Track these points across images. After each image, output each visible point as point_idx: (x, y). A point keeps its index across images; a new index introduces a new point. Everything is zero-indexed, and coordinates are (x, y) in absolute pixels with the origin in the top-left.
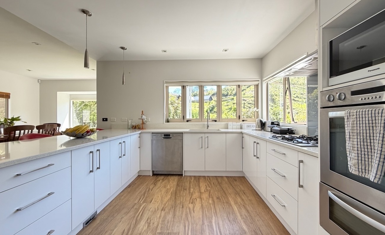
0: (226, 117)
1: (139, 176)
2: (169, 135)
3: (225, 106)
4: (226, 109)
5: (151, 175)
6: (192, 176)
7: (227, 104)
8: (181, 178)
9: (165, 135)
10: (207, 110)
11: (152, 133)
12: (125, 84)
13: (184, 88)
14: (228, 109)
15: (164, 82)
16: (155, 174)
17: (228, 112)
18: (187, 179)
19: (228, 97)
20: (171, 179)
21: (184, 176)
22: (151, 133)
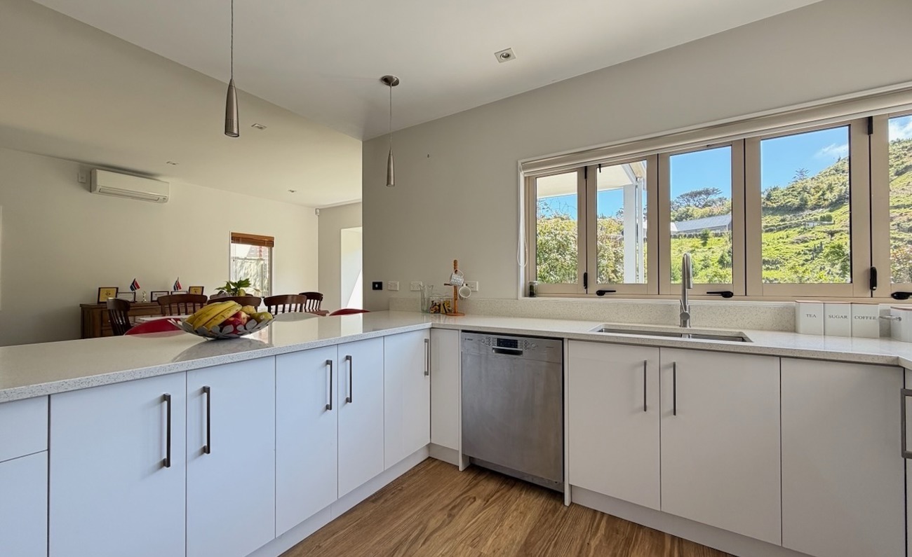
0: (794, 276)
1: (429, 457)
2: (514, 343)
3: (793, 243)
4: (799, 254)
5: (461, 469)
6: (603, 514)
7: (801, 237)
8: (555, 511)
9: (500, 342)
10: (722, 257)
11: (463, 331)
12: (392, 183)
13: (586, 177)
14: (805, 254)
15: (520, 165)
16: (475, 468)
17: (807, 260)
18: (576, 521)
19: (806, 212)
20: (514, 507)
21: (572, 503)
22: (460, 331)
